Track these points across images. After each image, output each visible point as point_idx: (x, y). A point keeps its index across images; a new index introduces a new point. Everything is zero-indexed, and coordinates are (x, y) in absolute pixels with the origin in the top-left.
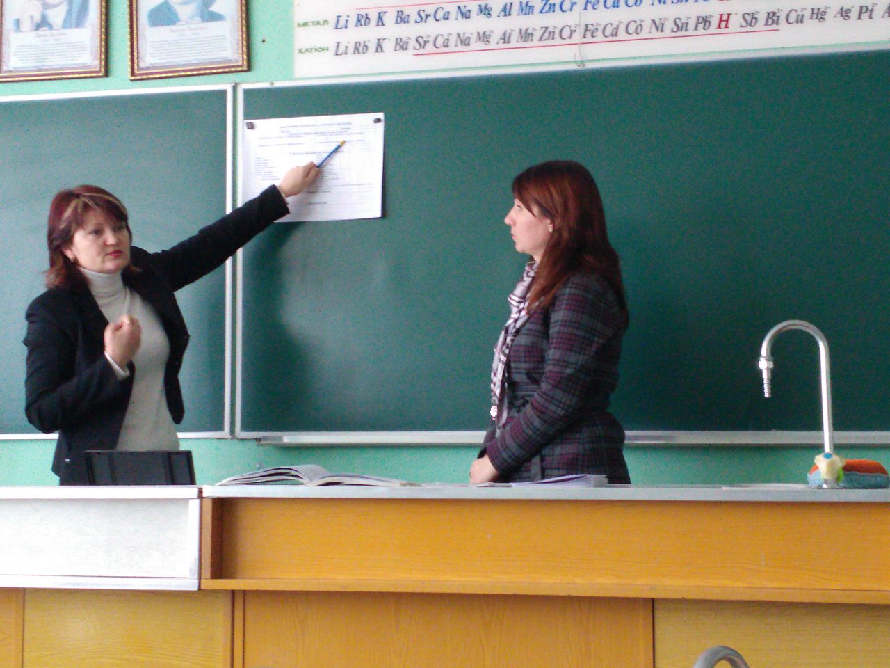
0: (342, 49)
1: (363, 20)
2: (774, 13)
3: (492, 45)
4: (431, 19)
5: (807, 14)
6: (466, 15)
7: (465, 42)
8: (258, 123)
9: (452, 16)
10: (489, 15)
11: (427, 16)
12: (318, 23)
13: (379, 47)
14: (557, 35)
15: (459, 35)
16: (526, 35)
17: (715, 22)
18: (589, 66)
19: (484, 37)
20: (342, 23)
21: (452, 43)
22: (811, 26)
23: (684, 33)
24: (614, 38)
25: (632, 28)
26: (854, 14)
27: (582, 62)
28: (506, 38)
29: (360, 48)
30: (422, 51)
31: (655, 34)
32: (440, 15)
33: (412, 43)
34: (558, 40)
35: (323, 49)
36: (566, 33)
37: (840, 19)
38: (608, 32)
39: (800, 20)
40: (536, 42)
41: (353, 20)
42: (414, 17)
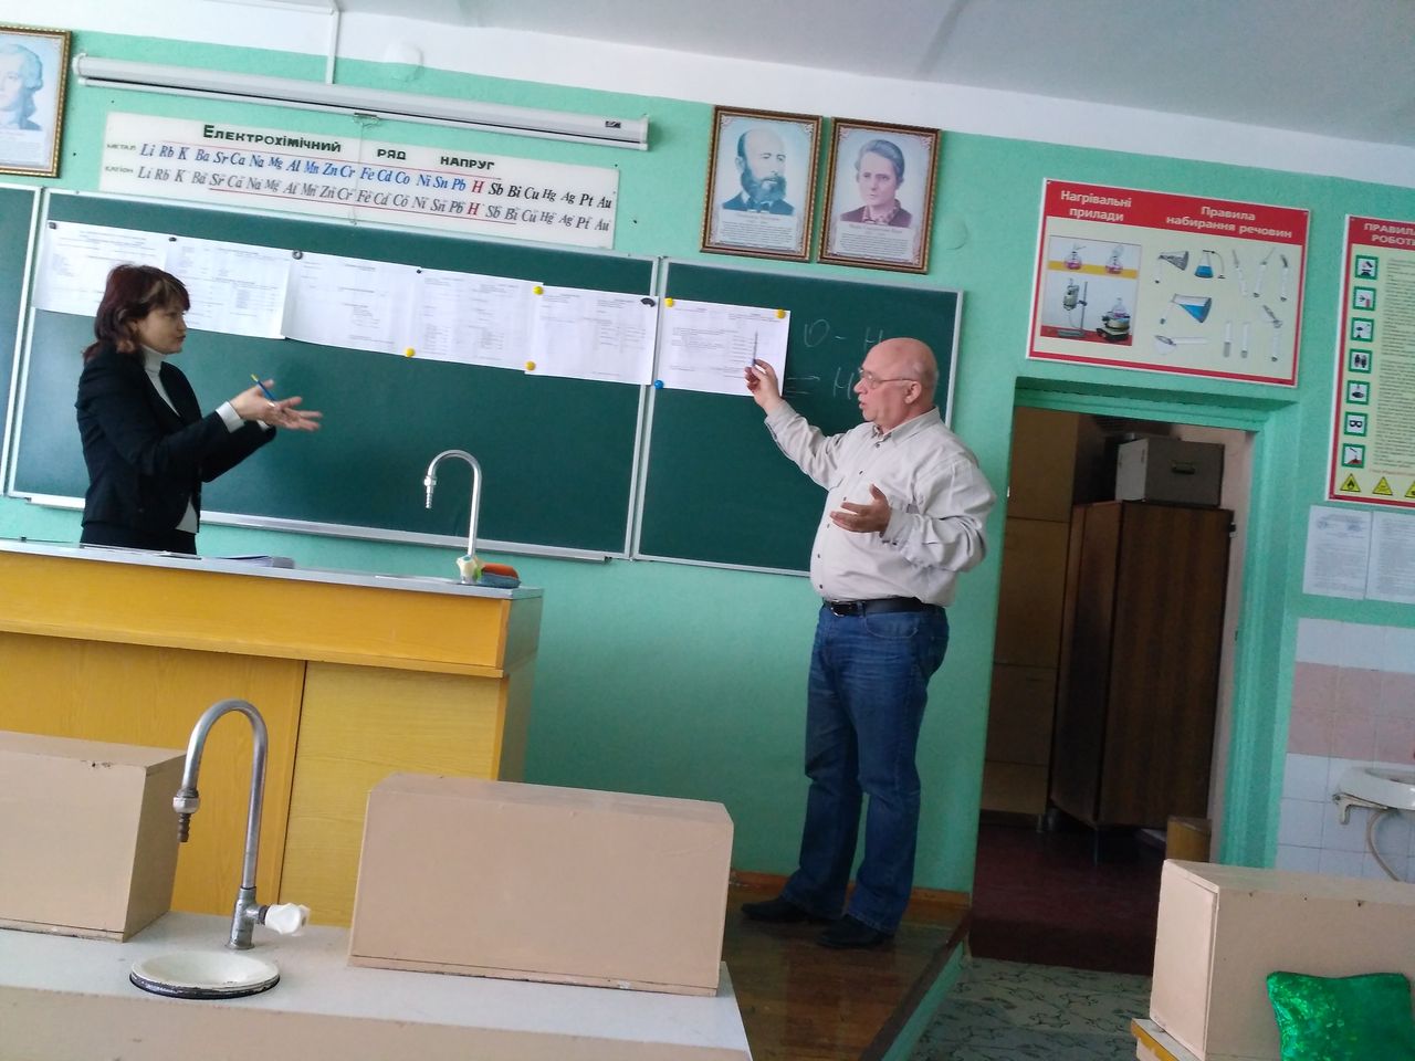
0: (145, 173)
1: (167, 151)
2: (513, 210)
3: (279, 193)
4: (228, 161)
5: (539, 215)
6: (259, 164)
7: (256, 185)
8: (60, 224)
9: (247, 162)
10: (279, 167)
11: (225, 158)
12: (127, 147)
13: (179, 176)
14: (336, 195)
15: (251, 179)
16: (309, 190)
17: (466, 208)
18: (360, 225)
19: (273, 185)
20: (148, 151)
21: (244, 185)
22: (540, 225)
23: (439, 213)
24: (384, 206)
25: (398, 201)
26: (574, 222)
27: (354, 221)
28: (292, 189)
29: (161, 175)
30: (216, 187)
31: (417, 209)
32: (236, 159)
33: (209, 178)
34: (336, 199)
35: (128, 170)
36: (343, 194)
37: (563, 224)
38: (379, 199)
39: (533, 219)
40: (317, 197)
41: (158, 150)
42: (213, 157)
